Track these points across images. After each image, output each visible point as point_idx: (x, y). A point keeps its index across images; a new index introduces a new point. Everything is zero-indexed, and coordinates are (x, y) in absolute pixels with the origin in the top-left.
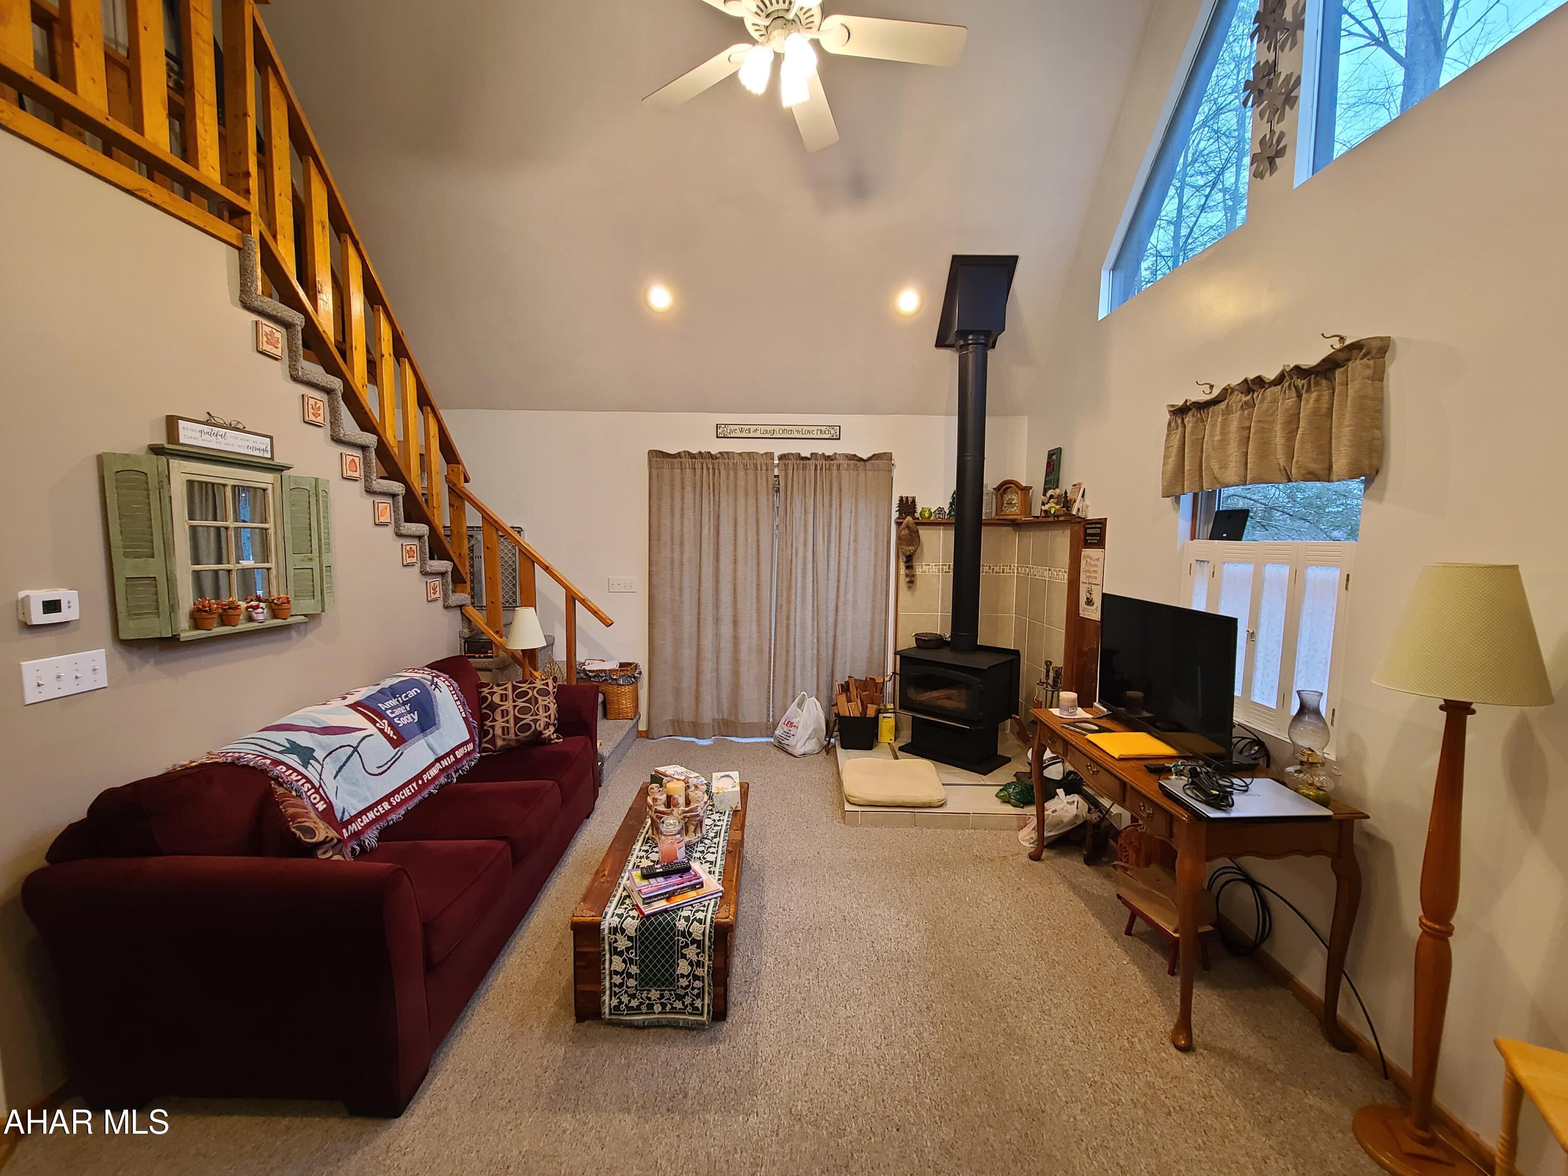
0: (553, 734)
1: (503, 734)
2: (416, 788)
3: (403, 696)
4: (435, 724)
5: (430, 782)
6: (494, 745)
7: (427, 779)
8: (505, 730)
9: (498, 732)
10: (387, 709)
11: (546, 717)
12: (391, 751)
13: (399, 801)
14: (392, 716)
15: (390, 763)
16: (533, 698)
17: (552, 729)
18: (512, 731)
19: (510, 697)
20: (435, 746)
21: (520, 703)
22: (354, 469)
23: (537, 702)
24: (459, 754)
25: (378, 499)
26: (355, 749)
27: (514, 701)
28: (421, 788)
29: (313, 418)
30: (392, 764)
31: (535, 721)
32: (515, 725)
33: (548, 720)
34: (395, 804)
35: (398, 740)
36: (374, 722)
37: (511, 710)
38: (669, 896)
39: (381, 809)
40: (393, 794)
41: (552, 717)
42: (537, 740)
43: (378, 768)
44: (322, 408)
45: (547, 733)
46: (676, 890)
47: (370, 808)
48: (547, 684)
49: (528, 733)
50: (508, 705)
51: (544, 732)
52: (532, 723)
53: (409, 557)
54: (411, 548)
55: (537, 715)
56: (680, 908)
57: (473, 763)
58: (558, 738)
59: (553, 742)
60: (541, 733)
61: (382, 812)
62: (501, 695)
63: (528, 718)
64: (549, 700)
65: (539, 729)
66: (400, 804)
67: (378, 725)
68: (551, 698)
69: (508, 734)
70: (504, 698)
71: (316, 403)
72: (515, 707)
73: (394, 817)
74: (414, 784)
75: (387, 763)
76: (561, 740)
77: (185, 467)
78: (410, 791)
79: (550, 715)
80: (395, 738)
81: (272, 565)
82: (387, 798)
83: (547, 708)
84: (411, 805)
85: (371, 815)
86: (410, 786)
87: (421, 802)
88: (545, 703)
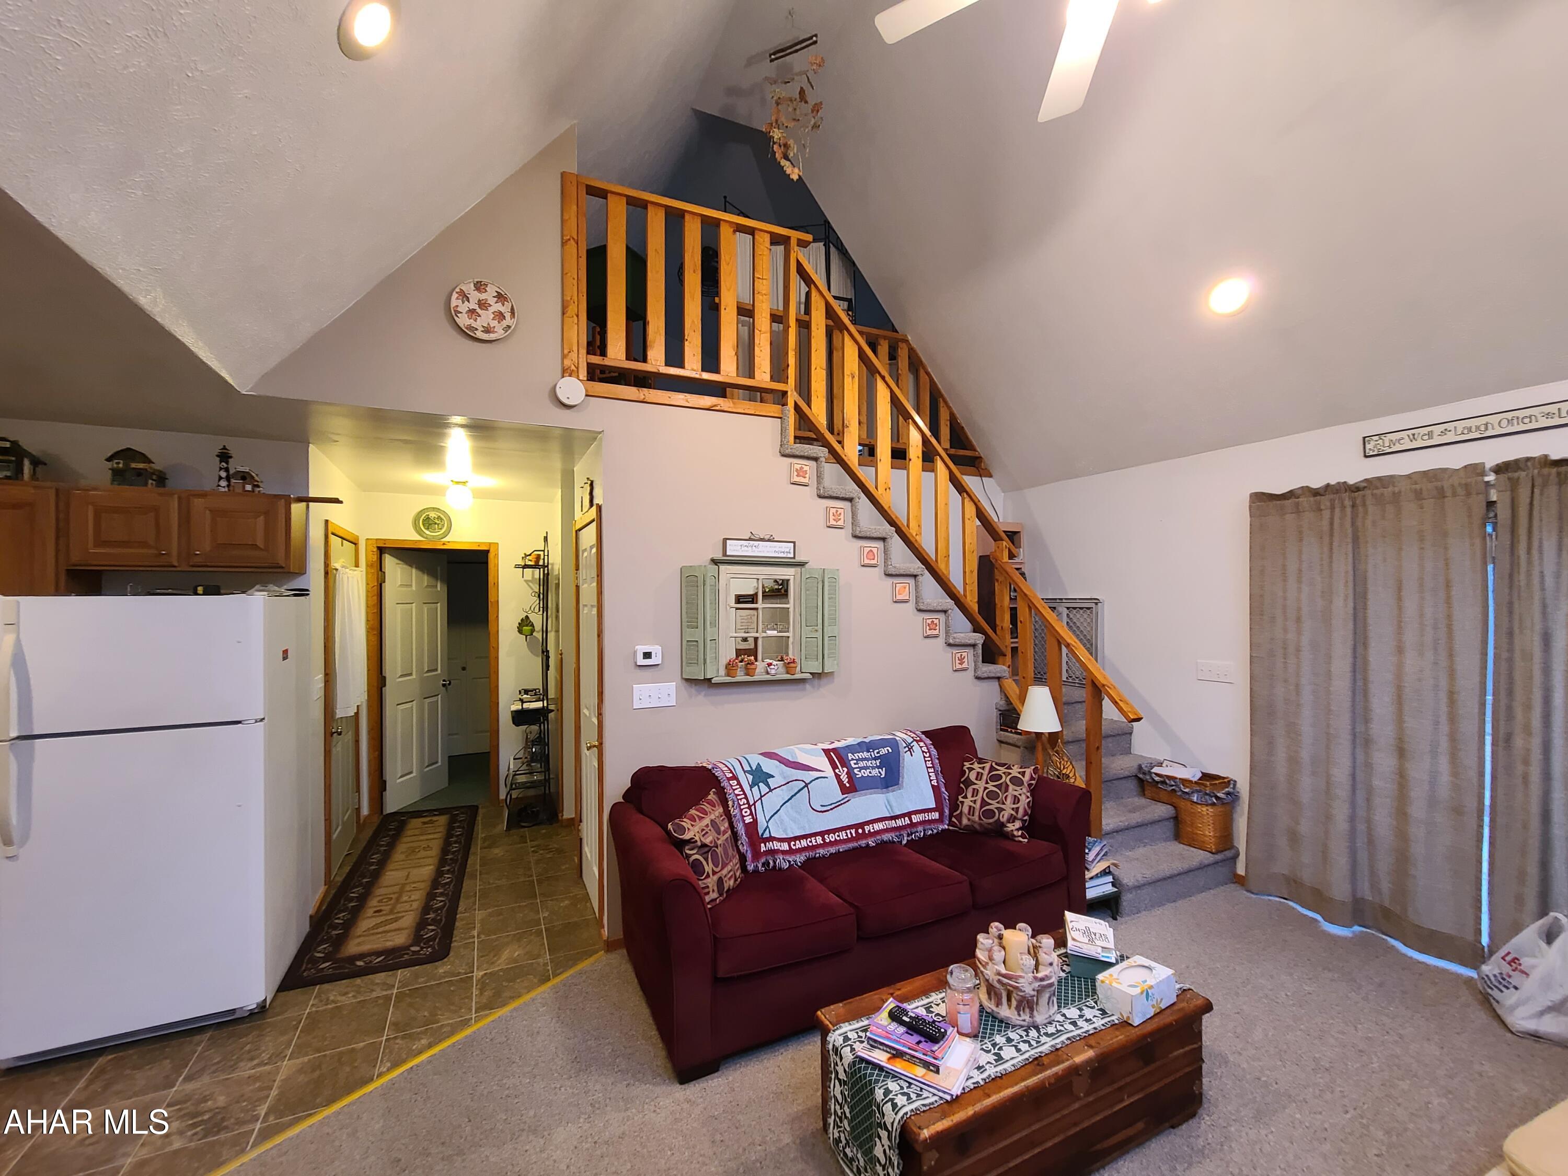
0: (1018, 830)
1: (969, 814)
2: (854, 835)
3: (876, 751)
4: (898, 784)
5: (871, 834)
6: (960, 822)
7: (869, 831)
8: (971, 810)
9: (966, 810)
10: (853, 759)
11: (1013, 809)
12: (838, 795)
13: (833, 840)
14: (854, 766)
15: (833, 806)
16: (1004, 785)
17: (1018, 824)
18: (977, 814)
19: (984, 777)
20: (894, 804)
21: (991, 787)
22: (872, 557)
23: (1007, 790)
24: (915, 819)
25: (896, 580)
26: (806, 785)
27: (987, 783)
28: (859, 837)
29: (834, 523)
30: (836, 807)
31: (1001, 810)
32: (981, 807)
33: (1013, 813)
34: (828, 841)
35: (850, 787)
36: (834, 767)
37: (981, 791)
38: (897, 1055)
39: (814, 841)
40: (828, 832)
41: (1021, 811)
42: (999, 830)
43: (822, 806)
44: (843, 514)
45: (1011, 827)
46: (906, 1053)
47: (805, 837)
48: (1023, 774)
49: (991, 821)
50: (980, 785)
51: (1009, 825)
52: (996, 811)
53: (930, 629)
54: (933, 622)
55: (1004, 804)
56: (895, 1076)
57: (930, 832)
58: (1023, 836)
59: (1017, 839)
60: (1003, 825)
61: (814, 844)
62: (978, 773)
63: (994, 805)
64: (1021, 792)
65: (1001, 819)
66: (831, 844)
67: (837, 771)
68: (1024, 790)
69: (973, 815)
70: (979, 776)
71: (837, 511)
72: (986, 788)
73: (821, 851)
74: (853, 831)
75: (831, 804)
76: (1026, 840)
77: (729, 569)
78: (847, 835)
79: (1018, 808)
80: (848, 785)
81: (790, 634)
82: (822, 834)
83: (1016, 800)
84: (842, 848)
85: (804, 843)
86: (848, 831)
87: (854, 849)
88: (1016, 793)
